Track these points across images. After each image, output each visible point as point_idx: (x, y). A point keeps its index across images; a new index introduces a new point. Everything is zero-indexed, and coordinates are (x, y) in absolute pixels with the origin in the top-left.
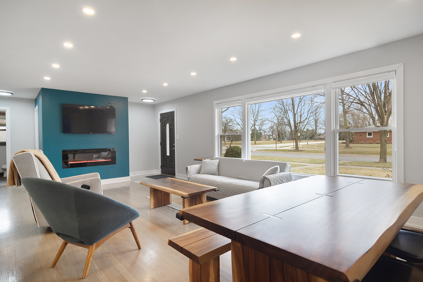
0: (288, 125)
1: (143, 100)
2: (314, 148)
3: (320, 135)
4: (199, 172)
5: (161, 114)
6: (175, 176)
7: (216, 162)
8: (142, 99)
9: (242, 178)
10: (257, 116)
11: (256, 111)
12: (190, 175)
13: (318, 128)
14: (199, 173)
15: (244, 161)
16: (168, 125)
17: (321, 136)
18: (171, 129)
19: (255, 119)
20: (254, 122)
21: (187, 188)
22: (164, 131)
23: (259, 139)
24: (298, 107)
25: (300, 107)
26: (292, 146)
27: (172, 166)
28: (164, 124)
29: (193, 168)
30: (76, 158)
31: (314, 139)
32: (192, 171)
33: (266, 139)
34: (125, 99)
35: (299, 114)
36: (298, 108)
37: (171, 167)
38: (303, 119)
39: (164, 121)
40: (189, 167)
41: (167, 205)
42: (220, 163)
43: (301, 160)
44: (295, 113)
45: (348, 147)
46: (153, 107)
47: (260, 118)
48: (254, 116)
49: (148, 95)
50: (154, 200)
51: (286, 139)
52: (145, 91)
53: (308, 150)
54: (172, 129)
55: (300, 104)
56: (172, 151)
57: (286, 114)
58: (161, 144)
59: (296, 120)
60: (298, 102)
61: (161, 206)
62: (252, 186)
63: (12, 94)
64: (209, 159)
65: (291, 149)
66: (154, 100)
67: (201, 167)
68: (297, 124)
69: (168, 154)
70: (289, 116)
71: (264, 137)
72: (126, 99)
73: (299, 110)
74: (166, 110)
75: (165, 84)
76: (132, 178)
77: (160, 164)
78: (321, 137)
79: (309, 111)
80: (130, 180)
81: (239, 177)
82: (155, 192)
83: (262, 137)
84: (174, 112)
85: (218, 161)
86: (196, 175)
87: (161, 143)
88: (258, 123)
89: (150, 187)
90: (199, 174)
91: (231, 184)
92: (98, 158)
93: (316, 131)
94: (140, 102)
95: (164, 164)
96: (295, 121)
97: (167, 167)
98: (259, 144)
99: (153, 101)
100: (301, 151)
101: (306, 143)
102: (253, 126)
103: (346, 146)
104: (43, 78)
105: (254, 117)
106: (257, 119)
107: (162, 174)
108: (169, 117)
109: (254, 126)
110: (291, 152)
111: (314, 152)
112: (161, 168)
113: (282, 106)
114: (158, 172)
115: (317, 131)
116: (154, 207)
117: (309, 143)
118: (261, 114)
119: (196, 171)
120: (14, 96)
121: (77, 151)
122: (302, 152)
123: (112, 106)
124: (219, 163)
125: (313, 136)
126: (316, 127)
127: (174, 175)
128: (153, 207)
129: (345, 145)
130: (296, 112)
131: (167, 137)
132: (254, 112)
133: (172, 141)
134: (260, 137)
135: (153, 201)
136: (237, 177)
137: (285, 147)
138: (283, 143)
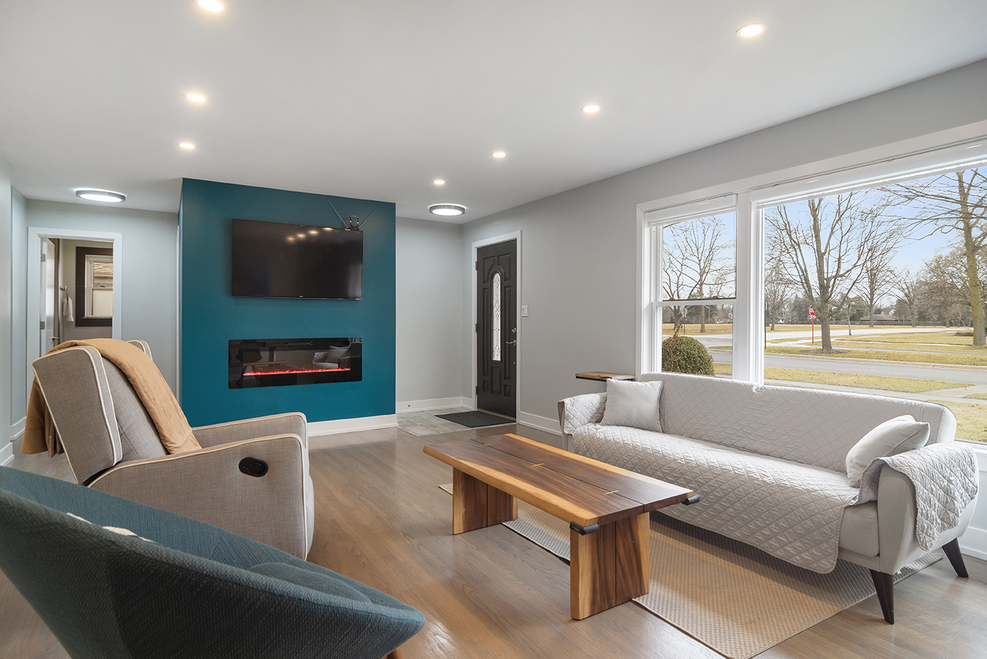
0: (802, 282)
1: (435, 212)
2: (874, 346)
3: (879, 311)
4: (598, 418)
5: (480, 250)
6: (515, 417)
7: (654, 388)
8: (432, 208)
9: (749, 447)
10: (709, 260)
11: (707, 247)
12: (570, 426)
13: (877, 292)
14: (598, 421)
15: (754, 391)
16: (497, 277)
17: (882, 313)
18: (505, 287)
19: (702, 267)
20: (701, 276)
21: (582, 485)
22: (487, 295)
23: (709, 319)
24: (832, 233)
25: (838, 234)
26: (808, 338)
27: (507, 389)
28: (488, 276)
29: (582, 404)
30: (275, 360)
31: (863, 323)
32: (579, 414)
33: (728, 321)
34: (388, 209)
35: (834, 254)
36: (830, 237)
37: (503, 391)
38: (844, 267)
39: (487, 267)
40: (567, 401)
41: (506, 521)
42: (665, 391)
43: (850, 379)
44: (823, 251)
45: (981, 345)
46: (459, 230)
47: (716, 265)
48: (700, 261)
49: (446, 196)
50: (466, 506)
51: (781, 321)
52: (439, 182)
53: (858, 352)
54: (508, 289)
55: (838, 226)
56: (509, 350)
57: (796, 255)
58: (478, 330)
59: (825, 271)
60: (831, 221)
61: (485, 524)
62: (816, 488)
63: (123, 198)
64: (624, 377)
65: (804, 346)
66: (462, 209)
67: (604, 401)
68: (828, 280)
69: (497, 356)
70: (803, 259)
71: (721, 314)
72: (392, 206)
73: (834, 242)
74: (494, 236)
75: (499, 155)
76: (403, 418)
77: (474, 383)
78: (883, 315)
79: (862, 245)
80: (396, 424)
81: (739, 444)
82: (467, 483)
83: (716, 314)
84: (515, 241)
85: (658, 385)
86: (592, 426)
87: (477, 326)
88: (709, 279)
89: (454, 469)
90: (598, 426)
91: (724, 472)
92: (324, 360)
93: (871, 300)
94: (427, 216)
95: (484, 382)
96: (820, 272)
97: (492, 392)
98: (713, 332)
99: (459, 212)
100: (838, 352)
101: (846, 332)
102: (698, 286)
103: (975, 343)
104: (178, 144)
105: (699, 264)
106: (707, 269)
107: (480, 410)
108: (501, 257)
109: (701, 285)
110: (811, 356)
111: (879, 356)
112: (477, 392)
113: (784, 233)
114: (468, 403)
115: (875, 300)
116: (464, 529)
117: (854, 332)
118: (718, 257)
119: (588, 414)
120: (126, 205)
121: (265, 343)
122: (843, 357)
123: (354, 225)
124: (662, 391)
125: (860, 314)
126: (871, 290)
127: (511, 416)
128: (462, 527)
129: (970, 340)
130: (826, 249)
131: (495, 309)
132: (700, 250)
133: (507, 323)
134: (711, 315)
135: (461, 510)
136: (733, 441)
137: (782, 340)
138: (778, 331)
